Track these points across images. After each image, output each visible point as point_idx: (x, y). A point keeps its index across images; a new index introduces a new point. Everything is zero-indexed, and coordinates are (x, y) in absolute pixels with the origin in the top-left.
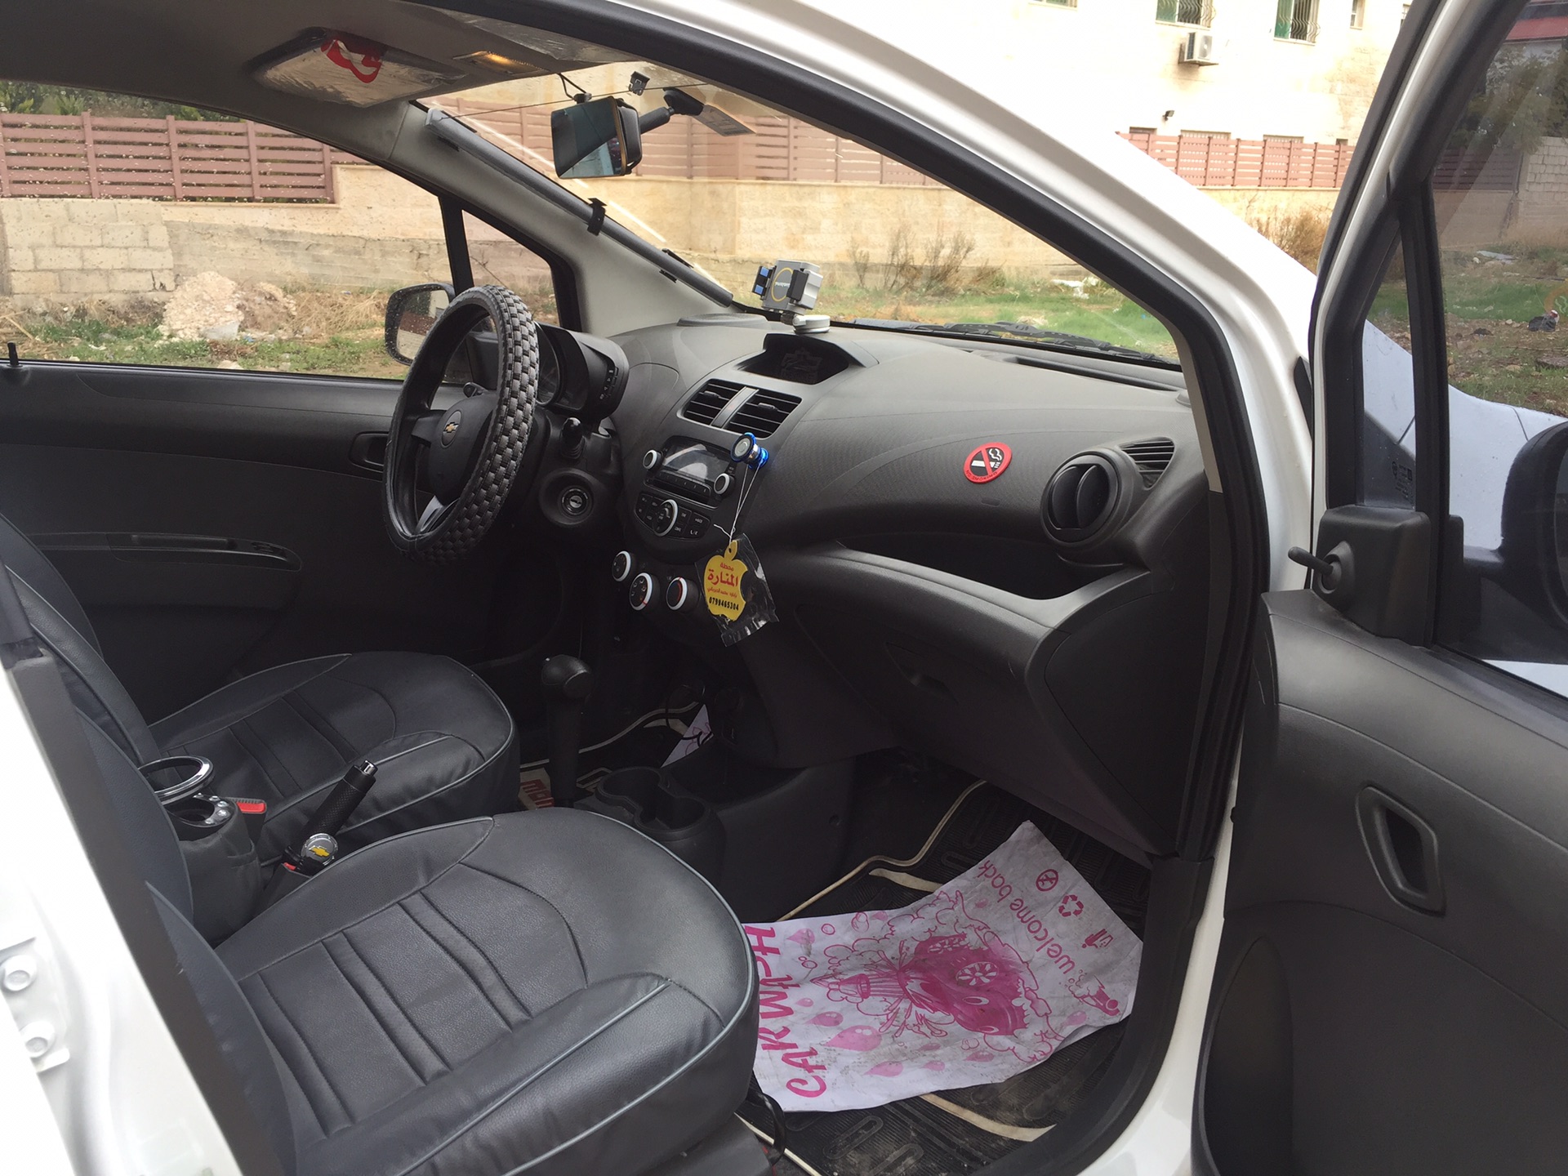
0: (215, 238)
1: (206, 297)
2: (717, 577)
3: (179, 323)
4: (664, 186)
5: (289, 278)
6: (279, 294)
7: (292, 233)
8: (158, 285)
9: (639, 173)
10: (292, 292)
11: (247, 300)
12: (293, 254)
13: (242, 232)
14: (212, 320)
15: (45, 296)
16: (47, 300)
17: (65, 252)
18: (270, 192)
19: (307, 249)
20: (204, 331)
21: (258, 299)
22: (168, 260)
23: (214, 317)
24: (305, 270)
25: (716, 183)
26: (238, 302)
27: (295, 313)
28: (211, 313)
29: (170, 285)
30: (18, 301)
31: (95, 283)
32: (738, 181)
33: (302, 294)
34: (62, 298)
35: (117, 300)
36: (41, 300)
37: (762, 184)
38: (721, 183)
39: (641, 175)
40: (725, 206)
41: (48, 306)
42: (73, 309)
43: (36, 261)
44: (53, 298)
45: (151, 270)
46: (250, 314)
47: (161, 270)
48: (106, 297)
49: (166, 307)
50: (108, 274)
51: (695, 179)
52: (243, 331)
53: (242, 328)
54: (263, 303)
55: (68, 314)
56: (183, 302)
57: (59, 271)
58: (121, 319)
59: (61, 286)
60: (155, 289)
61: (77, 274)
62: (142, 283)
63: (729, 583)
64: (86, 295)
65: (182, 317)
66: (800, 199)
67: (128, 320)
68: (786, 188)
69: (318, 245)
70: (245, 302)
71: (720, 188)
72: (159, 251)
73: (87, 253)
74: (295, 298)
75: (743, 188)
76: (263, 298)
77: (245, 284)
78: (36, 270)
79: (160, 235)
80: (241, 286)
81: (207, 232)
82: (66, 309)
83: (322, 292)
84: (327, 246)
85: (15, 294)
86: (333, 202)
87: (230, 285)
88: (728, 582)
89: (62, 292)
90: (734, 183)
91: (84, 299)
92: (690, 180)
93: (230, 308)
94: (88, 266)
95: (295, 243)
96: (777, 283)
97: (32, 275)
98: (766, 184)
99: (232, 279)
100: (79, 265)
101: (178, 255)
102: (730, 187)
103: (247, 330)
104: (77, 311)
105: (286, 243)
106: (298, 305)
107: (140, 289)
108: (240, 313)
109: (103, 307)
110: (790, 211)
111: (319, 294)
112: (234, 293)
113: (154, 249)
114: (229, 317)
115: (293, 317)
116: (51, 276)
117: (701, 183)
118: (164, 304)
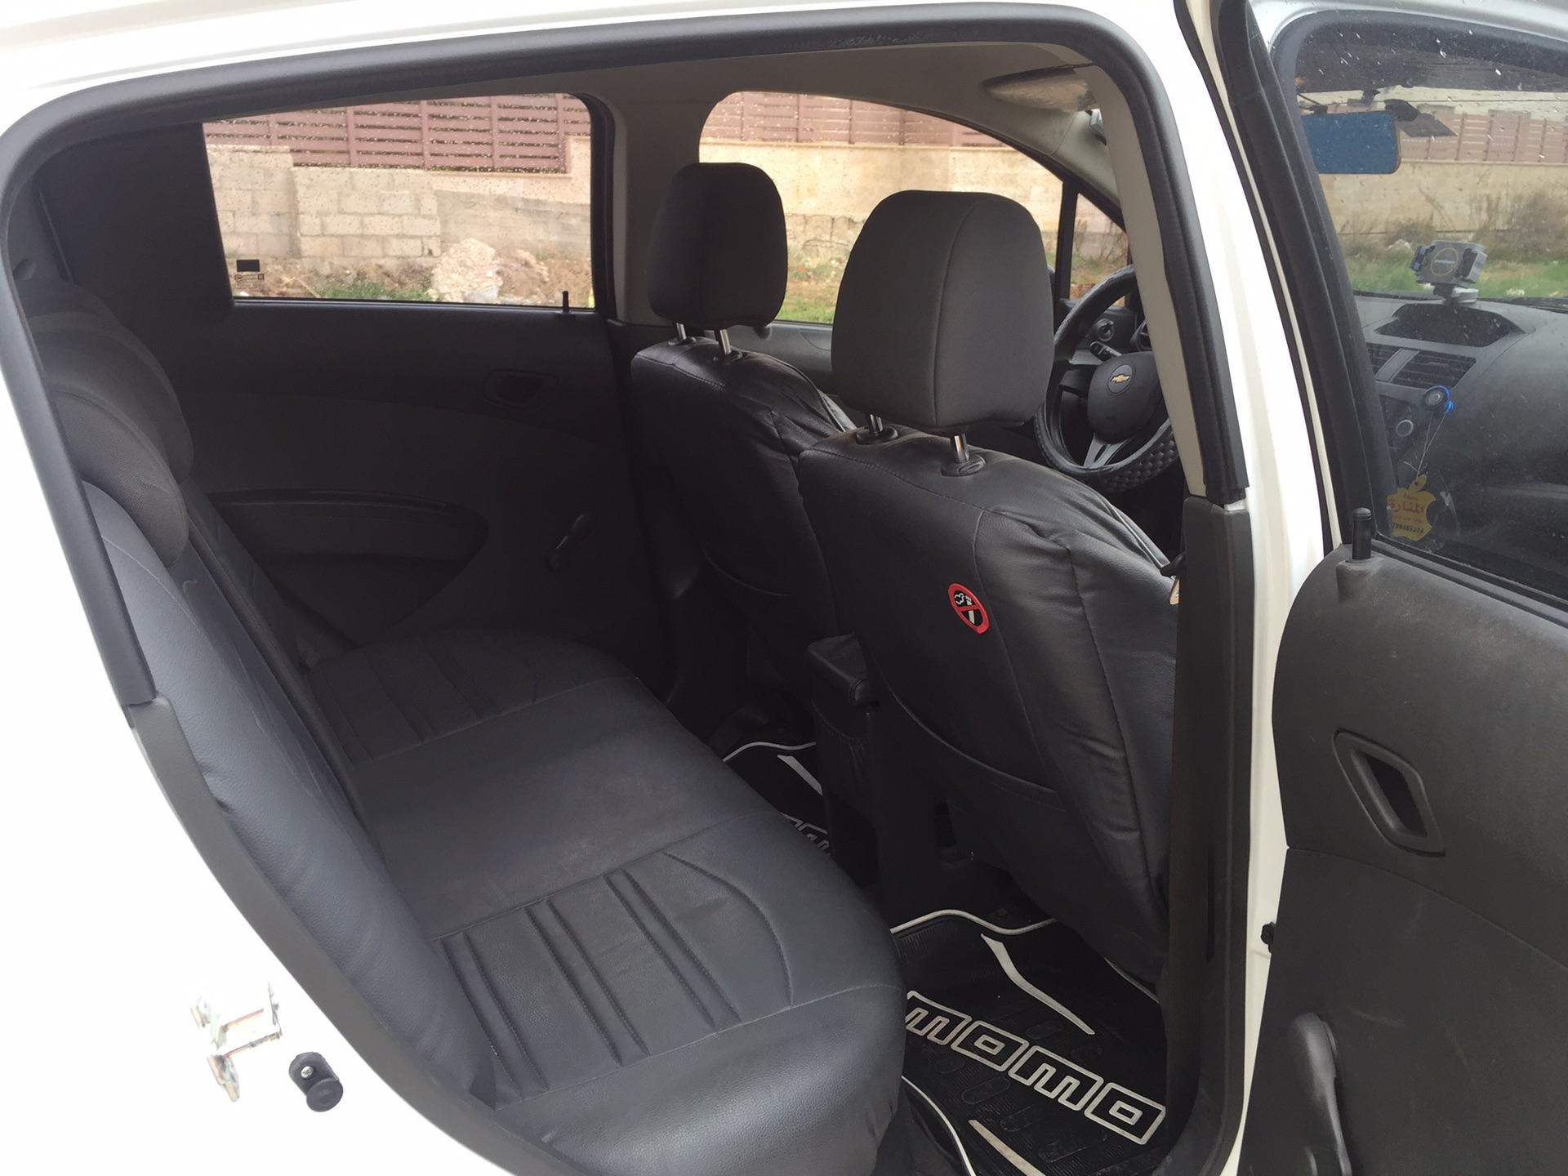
0: (476, 207)
1: (469, 263)
2: (1399, 506)
3: (445, 287)
4: (876, 154)
5: (540, 246)
6: (533, 261)
7: (544, 203)
8: (426, 252)
9: (853, 140)
10: (544, 259)
11: (505, 266)
12: (545, 223)
13: (501, 201)
14: (475, 285)
15: (329, 260)
16: (331, 264)
17: (348, 219)
18: (507, 162)
19: (557, 218)
20: (469, 295)
21: (515, 265)
22: (436, 228)
23: (477, 282)
24: (555, 238)
25: (929, 149)
26: (497, 269)
27: (547, 280)
28: (473, 278)
29: (436, 252)
30: (306, 264)
31: (372, 249)
32: (952, 148)
33: (553, 261)
34: (345, 262)
35: (390, 264)
36: (326, 263)
37: (974, 151)
38: (934, 150)
39: (853, 143)
40: (937, 172)
41: (331, 268)
42: (354, 274)
43: (323, 226)
44: (337, 262)
45: (421, 237)
46: (507, 280)
47: (430, 237)
48: (382, 262)
49: (433, 272)
50: (383, 240)
51: (907, 146)
52: (502, 295)
53: (501, 293)
54: (520, 269)
55: (350, 277)
56: (448, 267)
57: (343, 236)
58: (394, 282)
59: (343, 250)
60: (423, 255)
61: (356, 240)
62: (411, 248)
63: (1413, 511)
64: (364, 259)
65: (448, 281)
66: (1012, 165)
67: (402, 284)
68: (999, 154)
69: (567, 214)
70: (503, 268)
71: (933, 154)
72: (429, 219)
73: (367, 220)
74: (546, 265)
75: (955, 154)
76: (520, 265)
77: (504, 250)
78: (323, 235)
79: (430, 205)
80: (499, 254)
81: (469, 201)
82: (348, 272)
83: (570, 259)
84: (576, 215)
85: (304, 257)
86: (565, 172)
87: (491, 251)
88: (1411, 510)
89: (344, 256)
90: (947, 150)
91: (362, 263)
92: (901, 147)
93: (490, 274)
94: (367, 232)
95: (546, 211)
96: (1437, 261)
97: (320, 240)
98: (979, 151)
99: (493, 246)
100: (359, 232)
101: (445, 223)
102: (943, 154)
103: (506, 295)
104: (358, 275)
105: (539, 213)
106: (549, 271)
107: (411, 254)
108: (500, 279)
109: (380, 271)
110: (1002, 178)
111: (567, 261)
112: (493, 259)
113: (424, 217)
114: (490, 282)
115: (545, 282)
116: (335, 240)
117: (914, 149)
118: (432, 268)
